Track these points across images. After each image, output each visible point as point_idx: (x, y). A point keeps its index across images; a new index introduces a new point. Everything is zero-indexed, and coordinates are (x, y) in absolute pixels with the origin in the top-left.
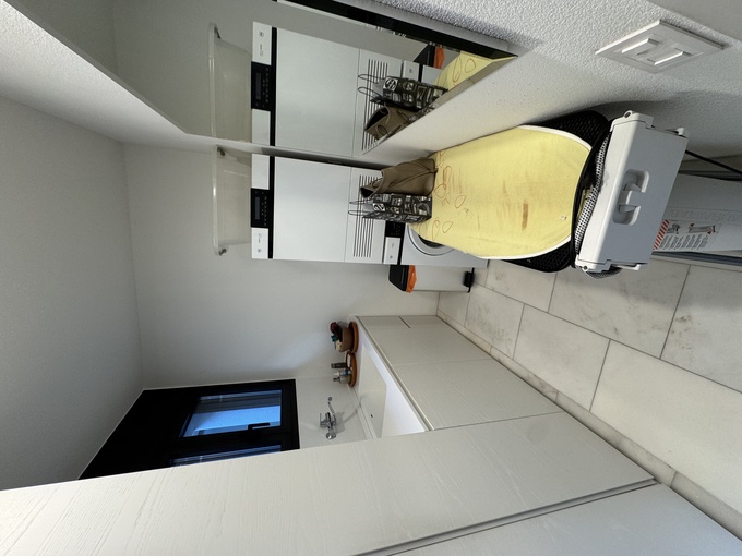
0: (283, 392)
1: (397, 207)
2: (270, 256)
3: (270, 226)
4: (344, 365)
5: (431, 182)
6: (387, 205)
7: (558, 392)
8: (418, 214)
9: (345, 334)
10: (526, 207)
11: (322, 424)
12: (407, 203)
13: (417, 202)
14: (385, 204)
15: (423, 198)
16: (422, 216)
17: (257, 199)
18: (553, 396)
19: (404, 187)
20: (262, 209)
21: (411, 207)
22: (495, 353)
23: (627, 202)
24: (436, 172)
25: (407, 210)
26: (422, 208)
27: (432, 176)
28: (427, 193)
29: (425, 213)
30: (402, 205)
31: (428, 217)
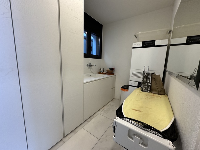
0: (99, 56)
1: (146, 80)
2: (133, 48)
3: (143, 47)
4: (103, 71)
5: (155, 92)
6: (147, 77)
7: (89, 122)
8: (143, 87)
9: (111, 71)
10: (140, 111)
11: (90, 64)
12: (147, 84)
13: (148, 87)
14: (147, 76)
15: (149, 89)
16: (143, 88)
17: (152, 42)
18: (88, 120)
19: (154, 83)
20: (149, 44)
21: (146, 85)
22: (101, 110)
23: (135, 137)
24: (159, 94)
25: (145, 84)
26: (145, 89)
27: (158, 93)
28: (151, 91)
29: (144, 89)
30: (147, 82)
31: (142, 91)
